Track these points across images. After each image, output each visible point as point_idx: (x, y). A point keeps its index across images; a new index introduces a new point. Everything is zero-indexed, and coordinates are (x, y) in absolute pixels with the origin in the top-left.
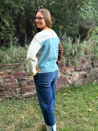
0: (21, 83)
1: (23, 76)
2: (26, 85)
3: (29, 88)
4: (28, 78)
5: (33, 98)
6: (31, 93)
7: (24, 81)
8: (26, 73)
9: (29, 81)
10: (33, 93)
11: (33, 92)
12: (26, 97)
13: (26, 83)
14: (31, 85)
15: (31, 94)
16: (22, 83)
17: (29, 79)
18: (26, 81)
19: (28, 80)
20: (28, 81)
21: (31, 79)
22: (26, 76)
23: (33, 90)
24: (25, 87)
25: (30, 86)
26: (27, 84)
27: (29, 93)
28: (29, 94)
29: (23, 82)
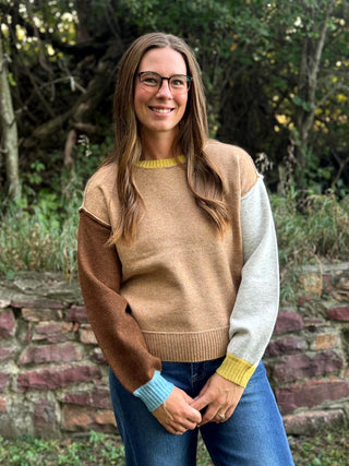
0: (277, 367)
1: (283, 334)
2: (299, 375)
3: (312, 391)
4: (309, 344)
5: (329, 437)
6: (318, 414)
7: (290, 357)
8: (298, 317)
9: (311, 355)
10: (325, 413)
11: (326, 409)
12: (295, 432)
13: (296, 366)
14: (317, 377)
15: (321, 420)
16: (280, 362)
17: (314, 346)
18: (299, 355)
19: (309, 350)
20: (305, 358)
21: (320, 346)
22: (297, 332)
23: (329, 402)
24: (294, 386)
25: (314, 380)
26: (303, 369)
27: (311, 414)
28: (309, 419)
29: (283, 358)
